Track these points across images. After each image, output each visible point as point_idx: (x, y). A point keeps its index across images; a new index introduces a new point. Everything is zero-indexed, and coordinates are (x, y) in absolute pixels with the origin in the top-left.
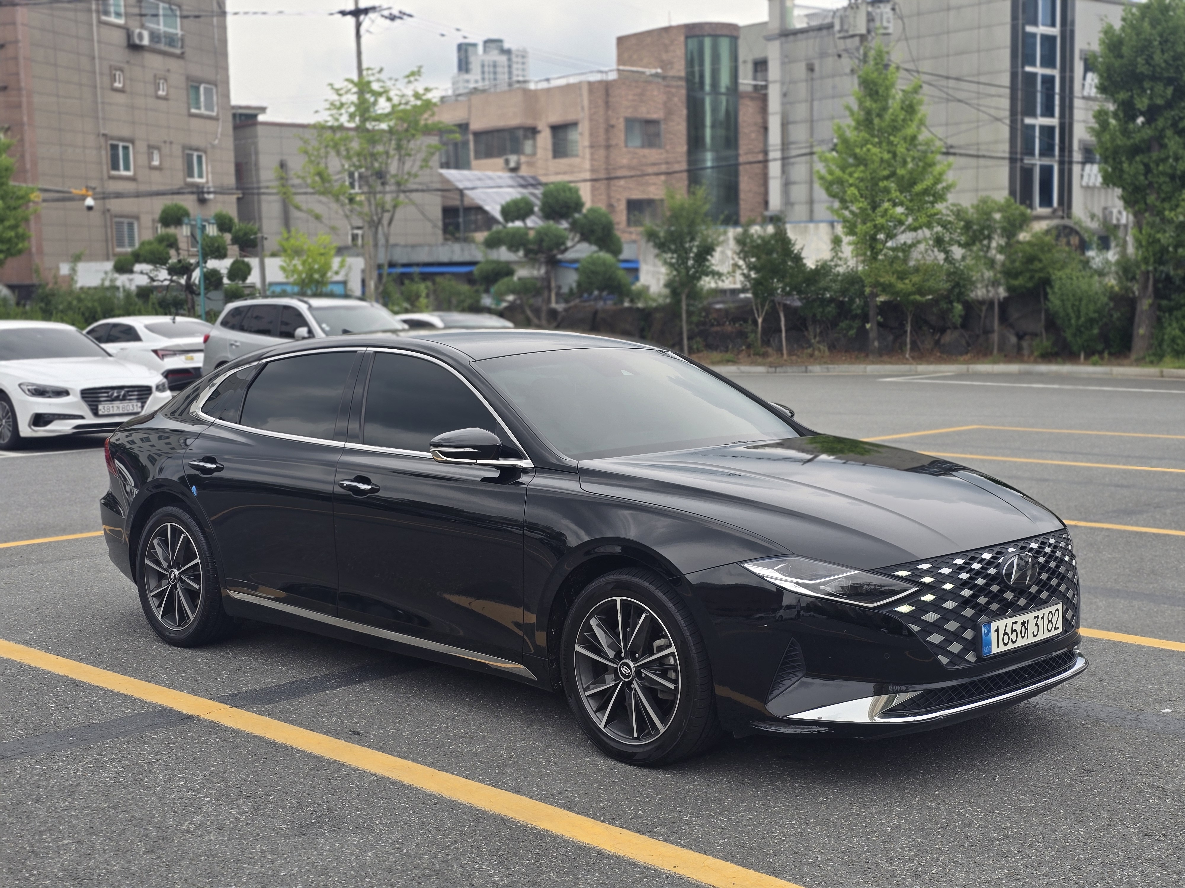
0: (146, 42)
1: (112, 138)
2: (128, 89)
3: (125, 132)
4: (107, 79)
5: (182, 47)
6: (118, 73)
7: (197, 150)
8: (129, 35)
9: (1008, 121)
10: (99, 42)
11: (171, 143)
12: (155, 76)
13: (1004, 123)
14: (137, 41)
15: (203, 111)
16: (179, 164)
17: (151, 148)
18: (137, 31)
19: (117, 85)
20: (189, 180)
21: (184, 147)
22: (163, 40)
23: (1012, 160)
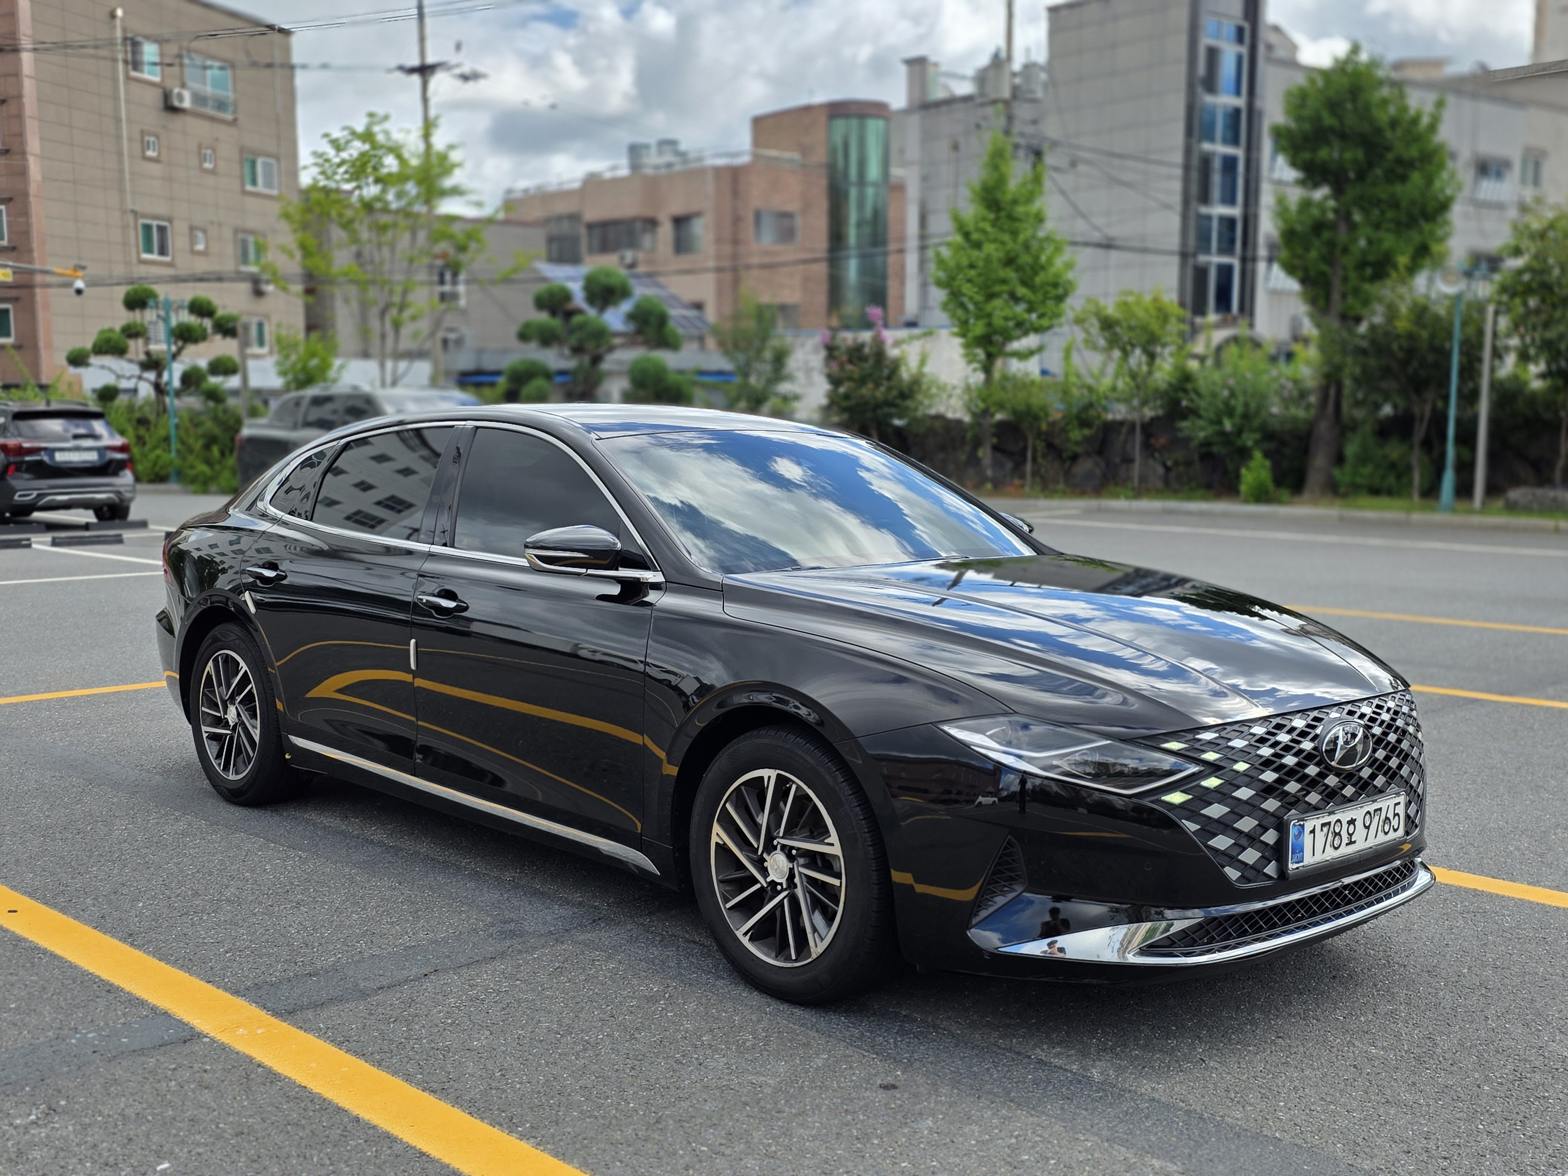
0: (187, 104)
1: (144, 216)
2: (164, 157)
3: (161, 208)
4: (137, 146)
5: (235, 112)
6: (151, 139)
7: (254, 233)
8: (167, 96)
9: (1179, 209)
10: (127, 101)
11: (220, 225)
12: (200, 146)
13: (1175, 212)
14: (176, 103)
15: (261, 188)
16: (230, 250)
17: (192, 229)
18: (176, 90)
19: (150, 153)
20: (244, 269)
21: (238, 231)
22: (210, 103)
23: (1183, 256)
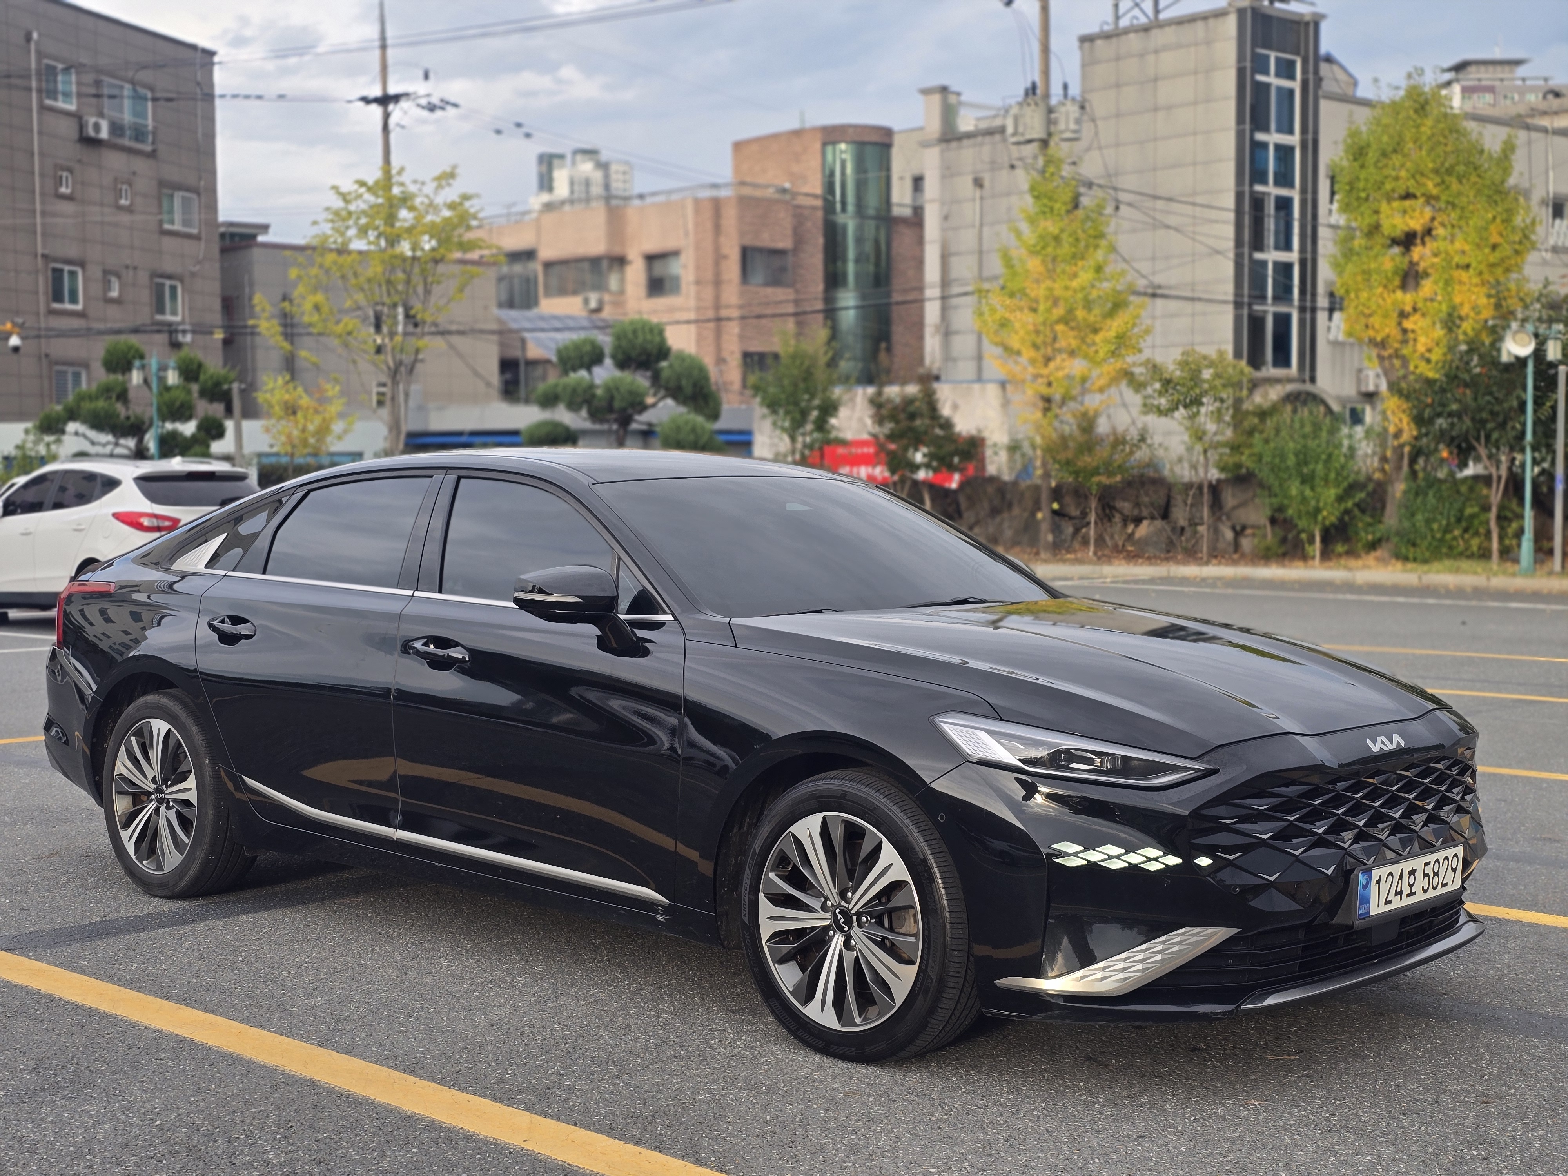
0: (104, 134)
1: (55, 260)
2: (78, 196)
3: (72, 252)
4: (49, 182)
5: (153, 143)
6: (65, 174)
7: (170, 277)
9: (1231, 255)
10: (40, 133)
11: (135, 268)
12: (116, 180)
13: (1227, 258)
14: (91, 133)
15: (178, 227)
16: (145, 296)
17: (108, 274)
18: (92, 120)
19: (63, 190)
20: (159, 317)
21: (154, 274)
22: (128, 133)
23: (1238, 305)
